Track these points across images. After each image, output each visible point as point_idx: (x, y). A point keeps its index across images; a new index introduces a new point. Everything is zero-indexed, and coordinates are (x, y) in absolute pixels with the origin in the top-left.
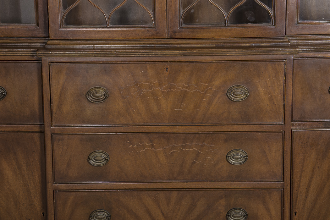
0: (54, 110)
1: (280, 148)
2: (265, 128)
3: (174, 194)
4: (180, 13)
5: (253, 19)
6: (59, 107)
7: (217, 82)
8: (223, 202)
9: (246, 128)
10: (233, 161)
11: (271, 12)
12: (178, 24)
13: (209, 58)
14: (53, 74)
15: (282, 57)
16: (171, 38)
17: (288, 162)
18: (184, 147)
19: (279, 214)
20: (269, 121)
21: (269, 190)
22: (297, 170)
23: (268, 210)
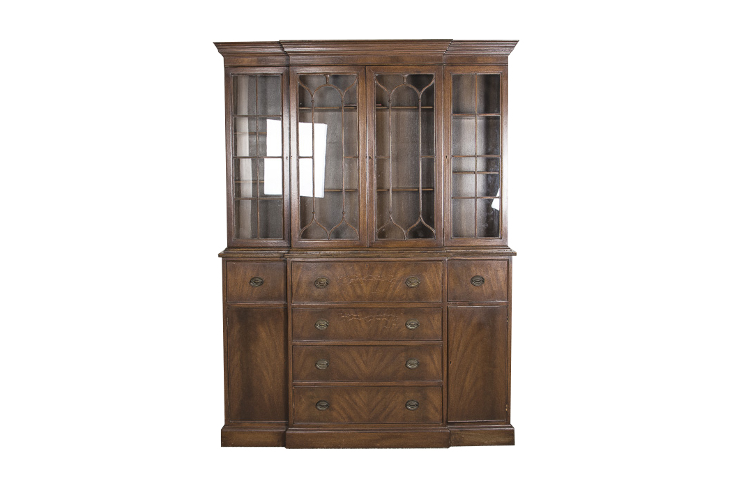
0: (294, 292)
1: (440, 318)
2: (431, 305)
3: (371, 349)
4: (375, 230)
5: (422, 236)
6: (297, 291)
7: (399, 275)
8: (403, 354)
9: (419, 305)
10: (409, 327)
11: (434, 232)
12: (375, 238)
13: (393, 259)
14: (294, 269)
15: (440, 258)
16: (370, 247)
17: (445, 328)
18: (378, 317)
19: (441, 361)
20: (433, 301)
21: (433, 346)
22: (451, 333)
23: (432, 359)
